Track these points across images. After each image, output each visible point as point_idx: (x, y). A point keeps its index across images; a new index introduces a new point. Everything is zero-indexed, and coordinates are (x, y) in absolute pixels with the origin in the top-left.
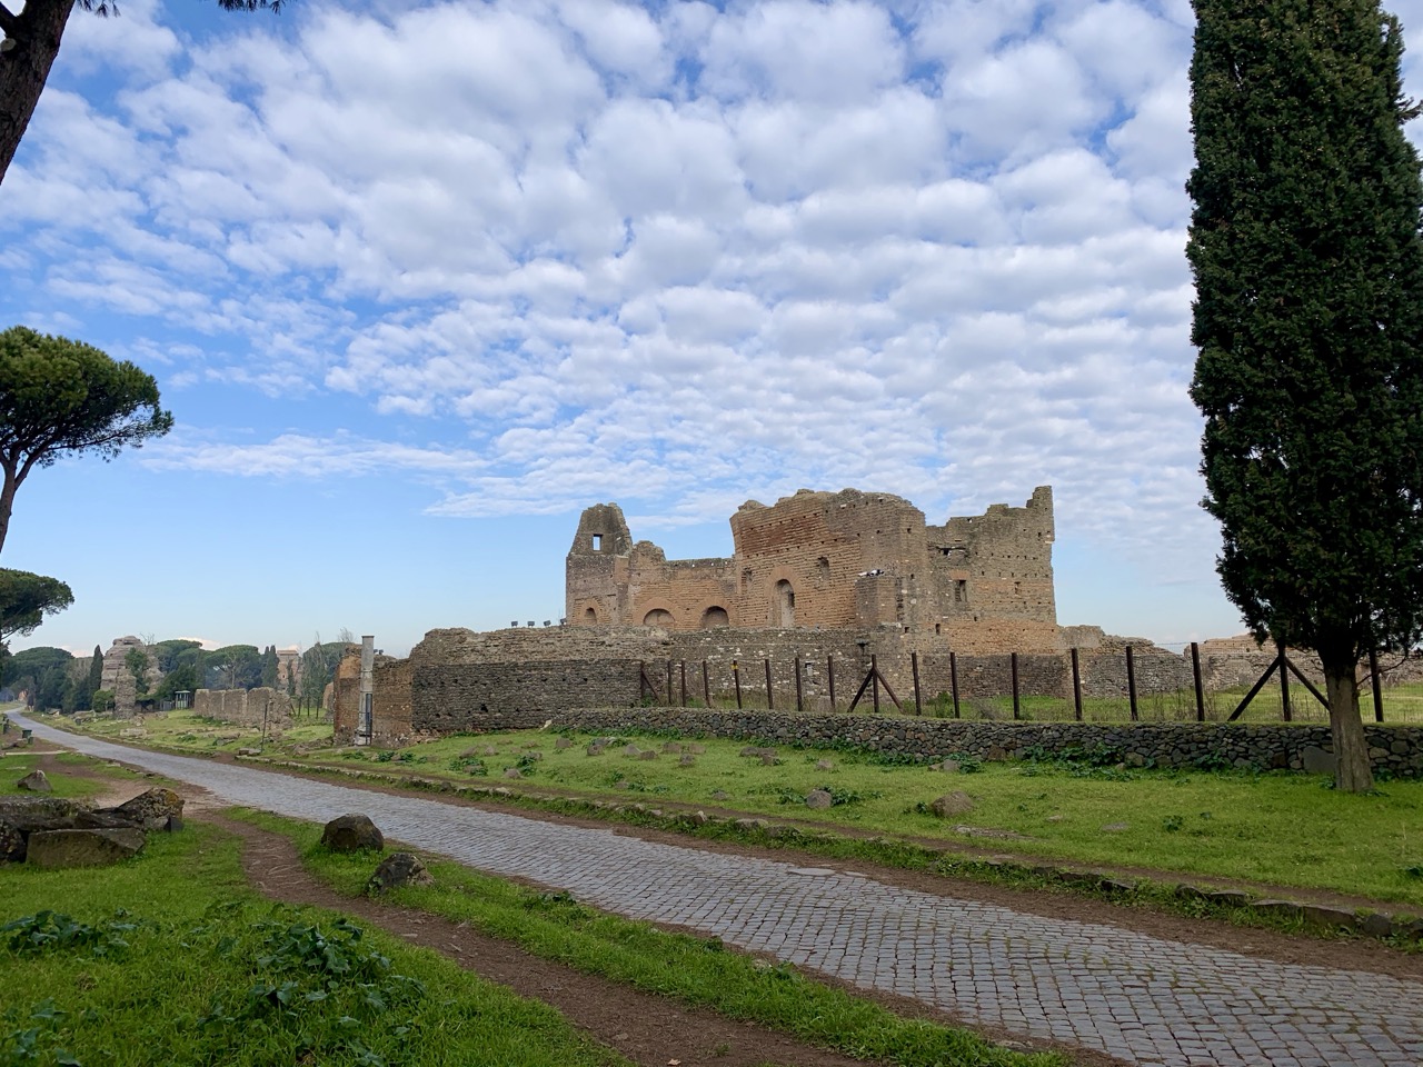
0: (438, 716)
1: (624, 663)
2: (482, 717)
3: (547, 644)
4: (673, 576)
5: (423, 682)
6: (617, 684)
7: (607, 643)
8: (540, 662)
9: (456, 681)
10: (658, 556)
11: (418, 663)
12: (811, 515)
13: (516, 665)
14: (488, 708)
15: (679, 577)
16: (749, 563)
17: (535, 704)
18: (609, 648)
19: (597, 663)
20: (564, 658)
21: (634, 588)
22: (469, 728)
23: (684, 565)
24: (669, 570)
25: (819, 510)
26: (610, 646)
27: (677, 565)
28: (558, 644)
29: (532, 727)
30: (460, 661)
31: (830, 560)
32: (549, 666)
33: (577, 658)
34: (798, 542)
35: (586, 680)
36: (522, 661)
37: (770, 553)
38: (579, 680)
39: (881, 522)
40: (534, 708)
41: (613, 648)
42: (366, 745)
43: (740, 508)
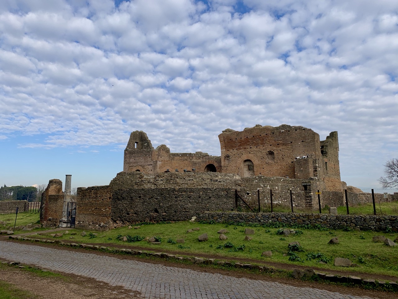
0: (128, 214)
1: (227, 190)
2: (155, 215)
3: (189, 180)
4: (173, 159)
5: (119, 197)
6: (225, 200)
7: (219, 181)
8: (187, 189)
9: (140, 197)
10: (167, 151)
11: (116, 188)
12: (264, 135)
13: (174, 190)
14: (159, 210)
15: (175, 159)
16: (228, 153)
17: (185, 209)
18: (219, 183)
19: (216, 189)
20: (199, 187)
21: (159, 162)
22: (148, 220)
23: (177, 155)
24: (172, 156)
25: (269, 132)
26: (220, 182)
27: (174, 155)
28: (195, 180)
29: (182, 220)
30: (142, 187)
31: (275, 152)
32: (192, 191)
33: (205, 187)
34: (257, 145)
35: (210, 197)
36: (177, 188)
37: (240, 149)
38: (207, 198)
39: (304, 137)
40: (184, 210)
41: (221, 183)
42: (67, 227)
43: (223, 132)
